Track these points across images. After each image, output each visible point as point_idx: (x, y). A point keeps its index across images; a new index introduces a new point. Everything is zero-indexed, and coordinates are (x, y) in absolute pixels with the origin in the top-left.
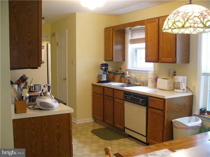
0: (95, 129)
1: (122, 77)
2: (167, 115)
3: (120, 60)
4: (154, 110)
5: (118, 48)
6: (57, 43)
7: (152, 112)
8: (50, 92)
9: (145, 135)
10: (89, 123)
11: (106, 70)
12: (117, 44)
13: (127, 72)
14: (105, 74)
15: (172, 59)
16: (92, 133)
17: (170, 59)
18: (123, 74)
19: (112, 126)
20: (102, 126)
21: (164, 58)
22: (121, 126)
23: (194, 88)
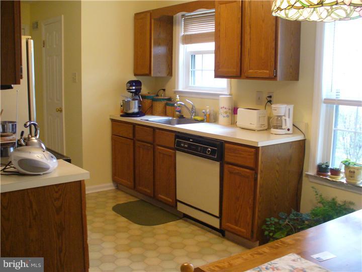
0: (119, 204)
1: (168, 105)
2: (261, 178)
3: (164, 74)
4: (235, 167)
5: (160, 51)
6: (44, 41)
7: (231, 173)
8: (38, 137)
9: (218, 215)
10: (107, 192)
11: (137, 92)
12: (158, 44)
13: (178, 96)
14: (137, 100)
15: (268, 72)
16: (114, 213)
17: (265, 71)
18: (170, 99)
19: (151, 197)
20: (131, 197)
21: (252, 69)
22: (170, 198)
23: (307, 125)
